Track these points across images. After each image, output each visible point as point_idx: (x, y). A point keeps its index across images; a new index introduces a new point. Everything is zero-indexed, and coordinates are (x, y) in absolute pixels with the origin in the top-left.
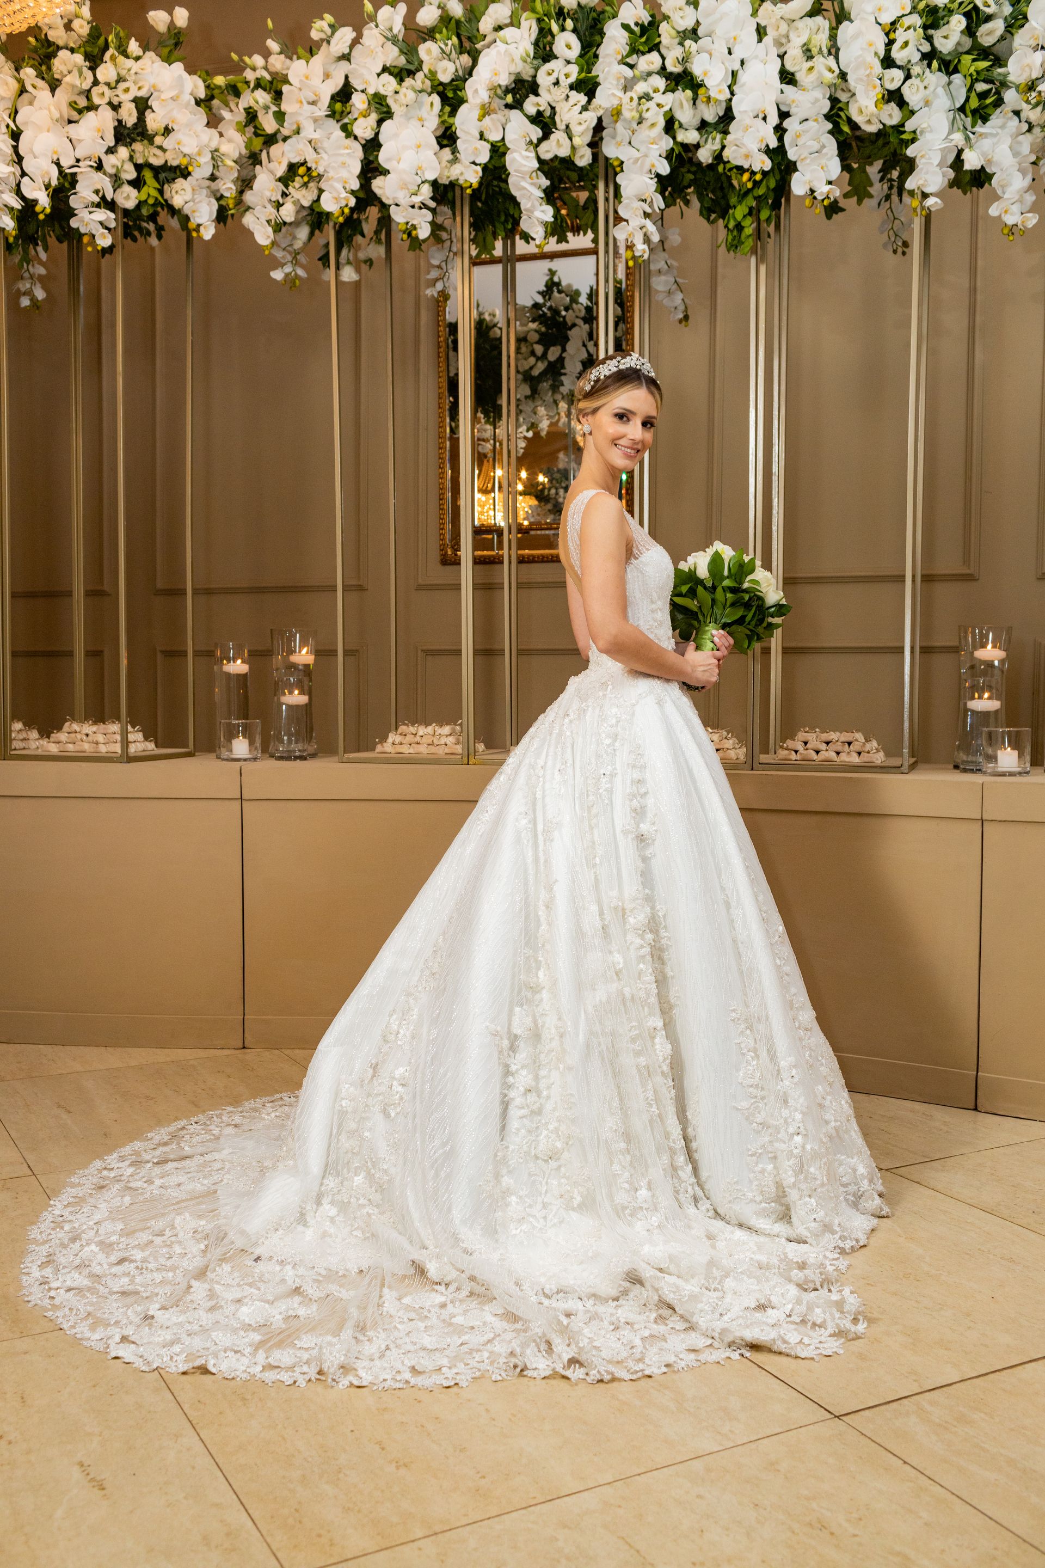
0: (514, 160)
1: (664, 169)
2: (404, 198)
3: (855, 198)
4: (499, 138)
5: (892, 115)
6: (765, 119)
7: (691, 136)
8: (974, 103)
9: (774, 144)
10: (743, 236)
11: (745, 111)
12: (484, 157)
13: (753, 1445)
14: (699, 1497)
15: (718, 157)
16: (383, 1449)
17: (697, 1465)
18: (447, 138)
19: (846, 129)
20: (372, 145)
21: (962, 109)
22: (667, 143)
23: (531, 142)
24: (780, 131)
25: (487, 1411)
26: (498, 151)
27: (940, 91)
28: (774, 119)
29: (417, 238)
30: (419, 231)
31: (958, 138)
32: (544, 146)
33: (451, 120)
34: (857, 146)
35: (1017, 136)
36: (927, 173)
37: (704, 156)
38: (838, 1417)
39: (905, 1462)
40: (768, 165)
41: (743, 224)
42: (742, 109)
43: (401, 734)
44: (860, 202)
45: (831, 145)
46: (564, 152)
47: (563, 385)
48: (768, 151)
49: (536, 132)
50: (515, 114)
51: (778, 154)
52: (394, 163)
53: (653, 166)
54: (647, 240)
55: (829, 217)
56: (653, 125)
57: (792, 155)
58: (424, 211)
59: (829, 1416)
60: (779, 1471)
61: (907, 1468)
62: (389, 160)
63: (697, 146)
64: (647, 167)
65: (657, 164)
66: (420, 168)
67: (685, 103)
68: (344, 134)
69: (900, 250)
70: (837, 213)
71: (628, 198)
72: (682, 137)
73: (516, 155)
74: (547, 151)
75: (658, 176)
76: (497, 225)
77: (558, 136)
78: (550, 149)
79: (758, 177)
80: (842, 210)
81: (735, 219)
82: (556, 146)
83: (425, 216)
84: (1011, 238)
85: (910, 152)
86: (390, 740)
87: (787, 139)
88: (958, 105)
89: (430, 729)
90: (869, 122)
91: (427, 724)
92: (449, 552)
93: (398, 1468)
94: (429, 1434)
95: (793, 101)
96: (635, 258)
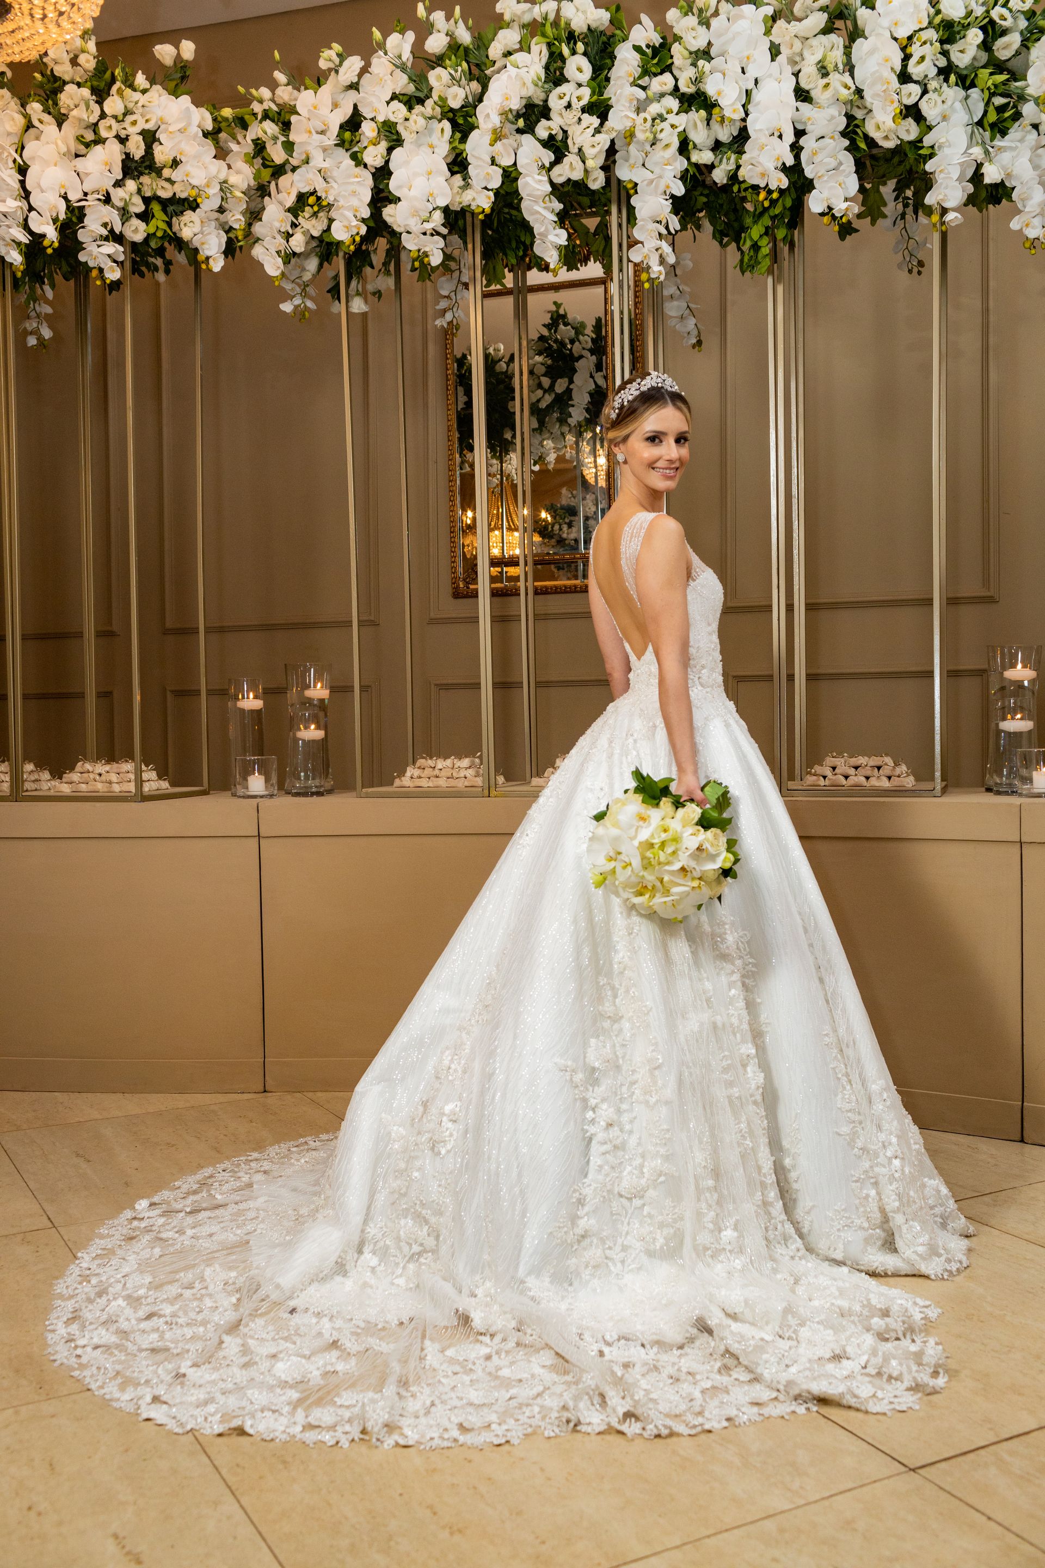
0: (527, 184)
1: (679, 189)
2: (415, 225)
3: (869, 219)
4: (511, 163)
5: (910, 130)
6: (780, 137)
7: (705, 157)
8: (992, 117)
9: (790, 161)
10: (760, 255)
11: (761, 130)
12: (496, 183)
13: (826, 1503)
14: (775, 1560)
15: (733, 177)
16: (435, 1514)
17: (769, 1525)
18: (458, 165)
19: (863, 145)
20: (382, 174)
21: (980, 123)
22: (682, 164)
23: (543, 166)
25: (542, 1470)
26: (510, 175)
27: (958, 105)
28: (789, 138)
29: (429, 265)
30: (431, 257)
31: (977, 152)
32: (557, 170)
33: (461, 147)
34: (871, 165)
35: (1037, 149)
36: (946, 188)
37: (719, 176)
38: (914, 1470)
39: (989, 1518)
40: (785, 183)
41: (759, 244)
42: (757, 127)
43: (419, 768)
44: (873, 223)
45: (849, 162)
46: (577, 175)
48: (784, 169)
49: (549, 156)
50: (527, 139)
51: (794, 171)
52: (405, 190)
53: (668, 187)
54: (662, 261)
55: (842, 238)
56: (667, 146)
57: (809, 172)
58: (436, 237)
59: (903, 1469)
60: (856, 1530)
61: (992, 1524)
62: (400, 187)
63: (711, 167)
64: (662, 188)
65: (672, 185)
66: (431, 195)
67: (699, 123)
68: (353, 163)
69: (915, 270)
70: (850, 234)
71: (643, 220)
72: (695, 158)
73: (528, 179)
74: (560, 175)
75: (673, 197)
76: (508, 252)
77: (571, 159)
78: (562, 173)
79: (775, 195)
80: (857, 231)
81: (751, 239)
82: (570, 170)
83: (437, 243)
84: (1033, 252)
85: (929, 167)
86: (408, 774)
87: (804, 156)
88: (976, 120)
89: (449, 762)
90: (886, 138)
91: (445, 758)
92: (461, 586)
93: (452, 1534)
94: (482, 1496)
95: (809, 119)
96: (651, 280)
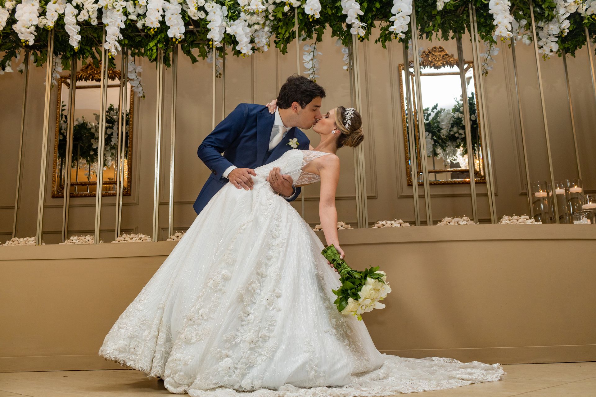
0: (67, 19)
1: (123, 26)
2: (23, 30)
3: (202, 57)
4: (62, 12)
5: (202, 15)
6: (159, 12)
7: (133, 17)
8: (230, 14)
9: (161, 19)
10: (153, 53)
11: (151, 9)
12: (56, 18)
15: (144, 25)
18: (43, 13)
19: (187, 18)
20: (14, 11)
21: (227, 16)
22: (124, 18)
23: (74, 15)
24: (163, 16)
26: (61, 17)
27: (218, 9)
28: (161, 12)
29: (29, 45)
30: (30, 42)
31: (225, 24)
32: (78, 17)
33: (45, 7)
34: (198, 35)
35: (245, 27)
36: (214, 33)
37: (139, 25)
40: (159, 25)
41: (153, 48)
42: (150, 7)
43: (12, 241)
44: (204, 59)
45: (182, 23)
46: (86, 18)
47: (112, 142)
48: (160, 22)
49: (76, 11)
50: (69, 4)
51: (163, 23)
52: (20, 18)
53: (119, 25)
54: (116, 49)
55: (193, 63)
56: (119, 10)
57: (168, 24)
58: (32, 35)
62: (19, 17)
63: (136, 21)
64: (117, 25)
65: (120, 24)
66: (31, 20)
67: (131, 6)
68: (1, 7)
69: (218, 76)
70: (196, 62)
71: (109, 34)
72: (130, 17)
73: (68, 17)
75: (121, 28)
77: (83, 12)
78: (81, 18)
79: (156, 30)
80: (198, 61)
81: (150, 46)
82: (83, 17)
83: (32, 37)
84: (244, 57)
85: (208, 26)
86: (7, 243)
87: (166, 18)
88: (225, 16)
89: (25, 239)
90: (194, 16)
91: (24, 237)
92: (56, 193)
95: (168, 8)
96: (111, 55)
